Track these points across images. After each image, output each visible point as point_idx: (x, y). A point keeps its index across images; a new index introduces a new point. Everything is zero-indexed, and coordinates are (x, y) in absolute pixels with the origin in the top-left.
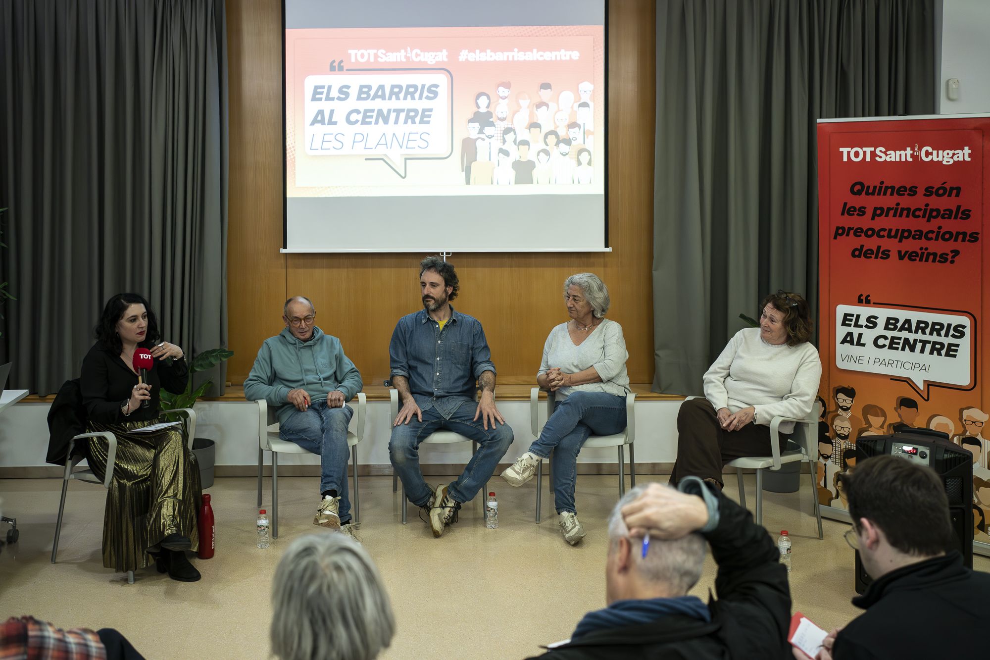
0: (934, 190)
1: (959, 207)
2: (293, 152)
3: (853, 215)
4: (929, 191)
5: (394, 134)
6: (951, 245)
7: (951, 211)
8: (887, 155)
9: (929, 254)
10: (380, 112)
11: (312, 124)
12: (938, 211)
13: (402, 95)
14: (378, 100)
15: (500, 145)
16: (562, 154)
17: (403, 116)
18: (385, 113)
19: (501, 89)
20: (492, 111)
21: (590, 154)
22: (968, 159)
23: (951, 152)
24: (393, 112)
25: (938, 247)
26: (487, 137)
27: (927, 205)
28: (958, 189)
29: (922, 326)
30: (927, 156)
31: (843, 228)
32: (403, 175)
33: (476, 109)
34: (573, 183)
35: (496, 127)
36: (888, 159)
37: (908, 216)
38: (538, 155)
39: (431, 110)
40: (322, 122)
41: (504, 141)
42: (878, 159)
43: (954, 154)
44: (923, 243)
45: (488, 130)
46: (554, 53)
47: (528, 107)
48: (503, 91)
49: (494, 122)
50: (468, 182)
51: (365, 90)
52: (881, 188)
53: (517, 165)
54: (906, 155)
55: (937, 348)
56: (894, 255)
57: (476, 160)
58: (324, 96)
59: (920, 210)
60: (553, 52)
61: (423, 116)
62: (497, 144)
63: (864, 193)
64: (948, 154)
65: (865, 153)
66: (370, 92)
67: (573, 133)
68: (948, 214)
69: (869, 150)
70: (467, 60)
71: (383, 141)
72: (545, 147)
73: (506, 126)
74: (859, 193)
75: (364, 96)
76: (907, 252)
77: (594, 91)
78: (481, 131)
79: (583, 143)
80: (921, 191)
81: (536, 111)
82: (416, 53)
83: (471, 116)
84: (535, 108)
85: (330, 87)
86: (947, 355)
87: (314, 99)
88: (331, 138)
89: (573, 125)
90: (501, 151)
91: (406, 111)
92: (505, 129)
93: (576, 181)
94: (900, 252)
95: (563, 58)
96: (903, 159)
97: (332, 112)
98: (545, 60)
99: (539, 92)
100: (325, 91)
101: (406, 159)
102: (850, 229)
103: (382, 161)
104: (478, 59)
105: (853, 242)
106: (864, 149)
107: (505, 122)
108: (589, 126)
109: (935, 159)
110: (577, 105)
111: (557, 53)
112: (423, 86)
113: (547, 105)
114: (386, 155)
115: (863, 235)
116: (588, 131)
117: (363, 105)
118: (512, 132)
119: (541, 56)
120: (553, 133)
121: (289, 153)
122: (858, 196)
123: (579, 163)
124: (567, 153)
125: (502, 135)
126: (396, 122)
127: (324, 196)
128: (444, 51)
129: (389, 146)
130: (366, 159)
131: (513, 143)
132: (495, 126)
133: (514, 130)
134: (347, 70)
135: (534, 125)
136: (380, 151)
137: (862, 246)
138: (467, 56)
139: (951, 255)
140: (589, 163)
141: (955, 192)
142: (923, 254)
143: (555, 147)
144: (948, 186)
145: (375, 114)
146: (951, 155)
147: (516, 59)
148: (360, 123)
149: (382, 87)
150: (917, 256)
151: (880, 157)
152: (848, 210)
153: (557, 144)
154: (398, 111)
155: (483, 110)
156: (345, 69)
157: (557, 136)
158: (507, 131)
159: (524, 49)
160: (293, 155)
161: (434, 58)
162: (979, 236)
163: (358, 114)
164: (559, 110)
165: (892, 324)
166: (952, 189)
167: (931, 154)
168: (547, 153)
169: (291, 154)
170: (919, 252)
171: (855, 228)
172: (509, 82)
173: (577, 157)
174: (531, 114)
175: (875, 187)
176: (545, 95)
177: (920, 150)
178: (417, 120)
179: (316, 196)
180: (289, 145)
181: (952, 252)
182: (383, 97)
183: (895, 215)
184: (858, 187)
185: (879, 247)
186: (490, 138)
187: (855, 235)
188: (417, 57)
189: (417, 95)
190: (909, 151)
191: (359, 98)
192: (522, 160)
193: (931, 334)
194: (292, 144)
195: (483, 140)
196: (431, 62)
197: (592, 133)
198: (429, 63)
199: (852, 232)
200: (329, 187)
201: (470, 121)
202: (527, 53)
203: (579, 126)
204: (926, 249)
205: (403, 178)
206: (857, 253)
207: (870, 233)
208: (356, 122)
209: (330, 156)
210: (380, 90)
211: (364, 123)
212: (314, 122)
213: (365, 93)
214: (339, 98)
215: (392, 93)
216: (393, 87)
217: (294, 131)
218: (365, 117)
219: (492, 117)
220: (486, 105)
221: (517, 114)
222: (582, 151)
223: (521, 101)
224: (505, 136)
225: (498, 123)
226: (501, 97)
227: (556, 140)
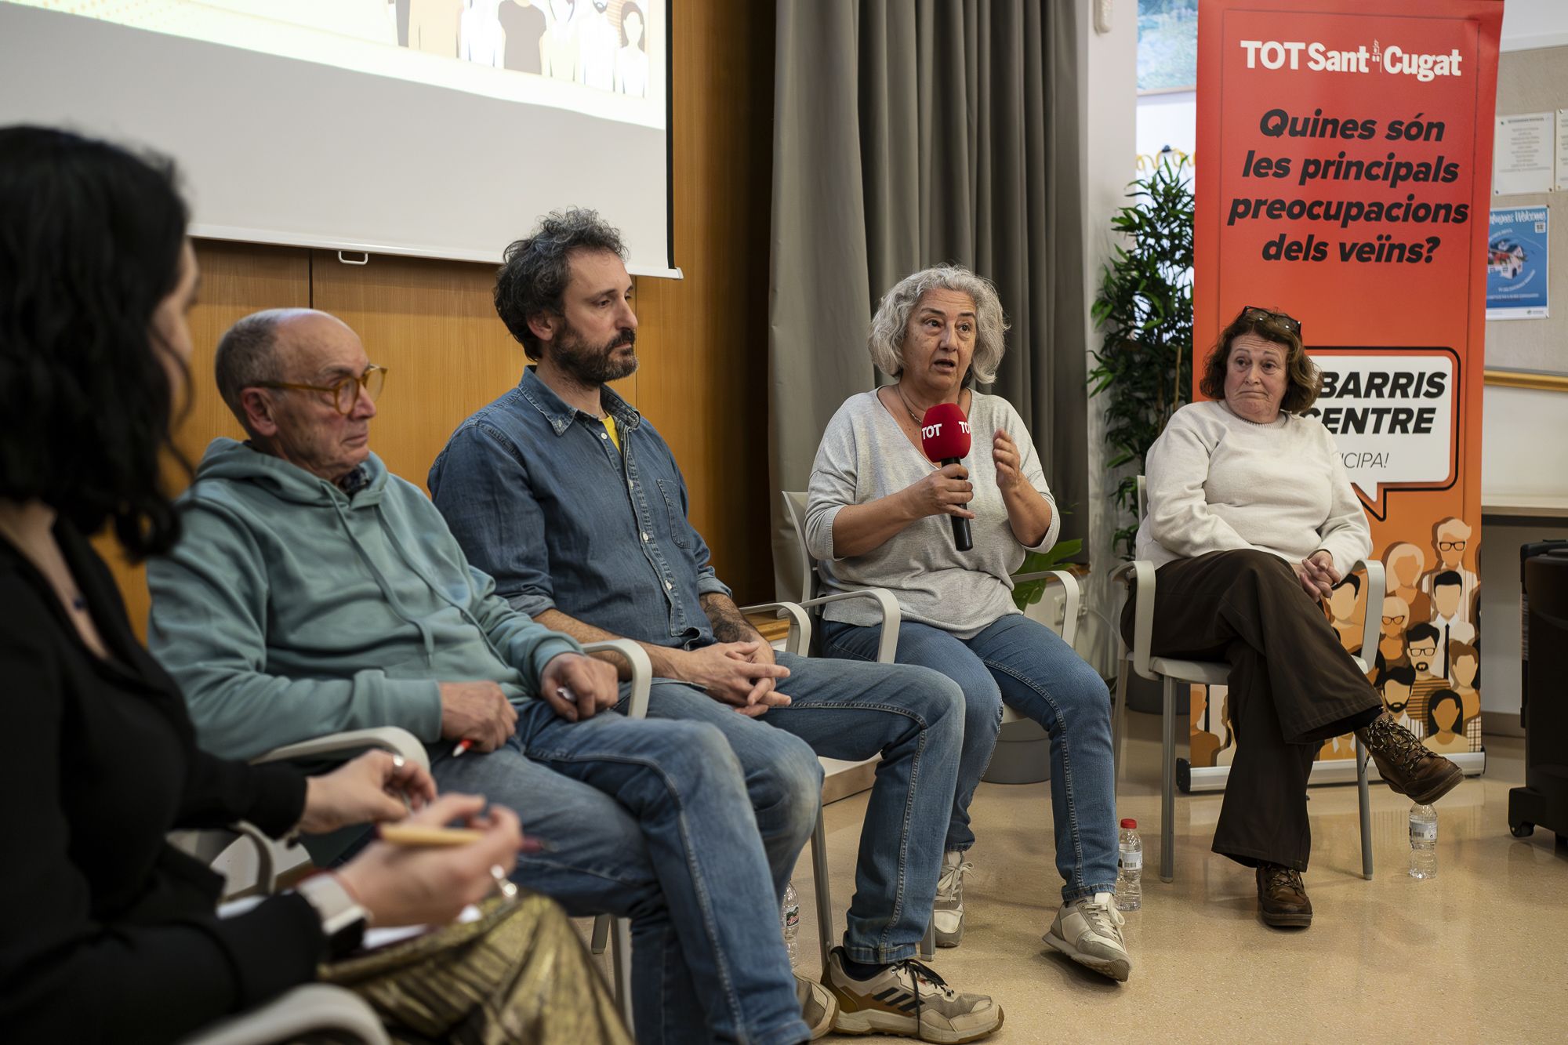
0: (1403, 128)
1: (1440, 159)
3: (1266, 174)
4: (1395, 130)
6: (1428, 229)
7: (1427, 166)
8: (1327, 58)
9: (1392, 247)
12: (1408, 166)
16: (595, 5)
21: (642, 20)
22: (1457, 73)
23: (1431, 59)
25: (1407, 233)
27: (1391, 156)
28: (1441, 126)
29: (1377, 383)
30: (1393, 65)
31: (1247, 203)
36: (1330, 68)
37: (1358, 177)
42: (1311, 65)
43: (1435, 63)
44: (1383, 226)
50: (403, 39)
52: (1316, 121)
54: (1354, 61)
55: (1400, 421)
56: (1333, 252)
59: (1378, 164)
63: (1286, 131)
64: (1426, 62)
65: (1288, 52)
68: (1423, 173)
69: (1295, 47)
74: (1277, 131)
76: (1354, 246)
80: (1381, 130)
86: (1418, 429)
93: (619, 88)
94: (1342, 246)
96: (1353, 69)
102: (1259, 203)
105: (1266, 229)
106: (1288, 45)
109: (1407, 71)
115: (1284, 214)
122: (1275, 137)
124: (605, 5)
137: (1283, 237)
139: (1427, 246)
141: (1435, 131)
142: (1382, 246)
144: (1424, 121)
146: (1430, 64)
150: (1372, 251)
151: (1317, 62)
152: (1256, 167)
162: (1469, 211)
165: (1327, 385)
166: (1431, 125)
167: (1400, 60)
170: (1377, 245)
171: (1269, 202)
173: (620, 21)
175: (1307, 121)
177: (1382, 51)
181: (1428, 241)
183: (1336, 177)
184: (1274, 121)
185: (1311, 237)
187: (1271, 214)
190: (1363, 51)
192: (520, 2)
193: (1392, 395)
199: (1263, 209)
204: (1388, 238)
206: (1273, 251)
207: (1296, 210)
222: (629, 7)
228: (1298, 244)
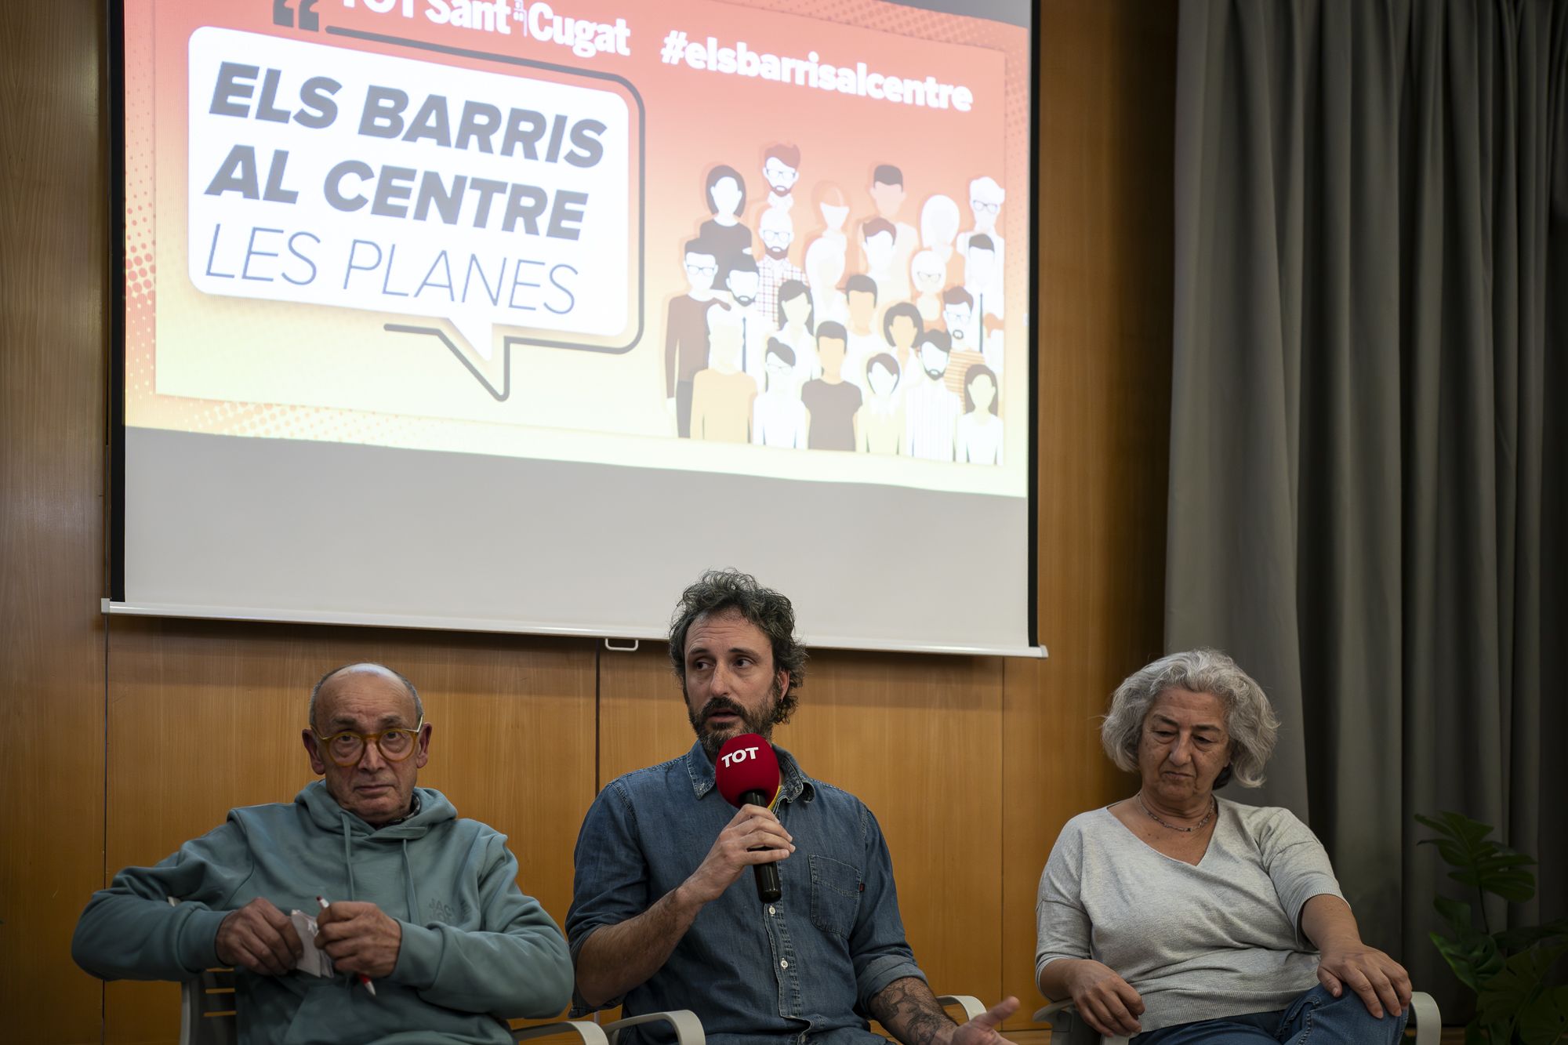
2: (150, 276)
5: (473, 258)
10: (432, 182)
11: (215, 188)
13: (497, 139)
14: (426, 144)
15: (770, 328)
16: (928, 373)
17: (500, 203)
18: (448, 187)
19: (774, 164)
20: (750, 226)
21: (994, 383)
24: (473, 187)
26: (738, 299)
32: (501, 391)
33: (705, 215)
34: (954, 459)
35: (761, 270)
38: (869, 369)
39: (581, 198)
40: (248, 187)
41: (782, 320)
45: (739, 280)
46: (910, 85)
47: (844, 228)
48: (778, 172)
49: (755, 257)
50: (684, 431)
51: (386, 103)
53: (815, 393)
57: (705, 366)
58: (254, 102)
60: (907, 81)
61: (559, 214)
62: (762, 325)
66: (401, 114)
67: (958, 318)
70: (683, 61)
71: (439, 276)
72: (885, 348)
73: (788, 276)
75: (383, 122)
77: (1004, 205)
78: (720, 283)
79: (977, 349)
81: (864, 243)
82: (541, 15)
83: (692, 232)
84: (861, 234)
85: (273, 77)
87: (220, 106)
88: (279, 243)
89: (955, 295)
90: (774, 346)
91: (509, 189)
92: (784, 284)
93: (961, 457)
95: (933, 103)
97: (280, 158)
98: (885, 99)
99: (872, 190)
100: (258, 84)
101: (508, 341)
103: (436, 339)
104: (712, 67)
107: (785, 263)
108: (995, 305)
110: (964, 239)
111: (916, 85)
112: (560, 121)
113: (893, 231)
114: (447, 321)
116: (991, 316)
117: (381, 152)
118: (803, 296)
119: (878, 86)
120: (906, 309)
121: (134, 276)
123: (969, 406)
124: (941, 371)
125: (776, 302)
126: (481, 221)
128: (621, 23)
129: (458, 294)
130: (388, 327)
131: (805, 328)
132: (757, 270)
133: (807, 291)
134: (331, 30)
135: (857, 283)
136: (432, 306)
138: (684, 49)
140: (994, 408)
143: (912, 351)
145: (416, 186)
147: (813, 83)
148: (369, 207)
149: (436, 104)
153: (917, 344)
154: (488, 188)
155: (726, 218)
156: (322, 26)
157: (918, 321)
158: (791, 289)
159: (837, 58)
160: (148, 284)
161: (592, 41)
163: (363, 179)
164: (921, 248)
168: (892, 366)
169: (140, 280)
172: (795, 146)
173: (963, 386)
174: (853, 252)
176: (888, 199)
178: (543, 221)
180: (134, 249)
182: (443, 139)
186: (745, 304)
188: (542, 29)
189: (542, 146)
191: (367, 128)
192: (829, 380)
194: (144, 246)
195: (727, 307)
196: (584, 50)
197: (1000, 325)
198: (577, 51)
200: (269, 406)
201: (692, 246)
202: (843, 71)
203: (969, 300)
205: (502, 398)
208: (358, 202)
209: (272, 302)
210: (430, 113)
211: (381, 208)
212: (220, 184)
213: (385, 113)
214: (303, 118)
215: (467, 127)
216: (472, 108)
217: (150, 205)
218: (385, 189)
219: (749, 245)
220: (734, 206)
221: (816, 245)
222: (975, 370)
223: (825, 208)
224: (783, 303)
225: (766, 263)
226: (774, 190)
227: (913, 332)
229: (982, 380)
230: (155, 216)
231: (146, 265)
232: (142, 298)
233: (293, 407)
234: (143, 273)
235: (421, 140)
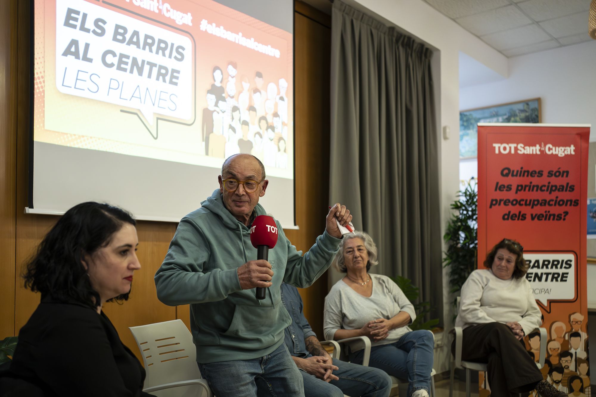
0: (553, 173)
1: (568, 184)
2: (43, 84)
3: (503, 190)
4: (550, 174)
5: (147, 89)
6: (564, 208)
7: (563, 186)
8: (524, 149)
9: (550, 215)
10: (135, 61)
11: (65, 54)
12: (556, 186)
13: (154, 48)
14: (133, 47)
15: (230, 121)
16: (270, 139)
17: (155, 71)
18: (140, 63)
19: (230, 67)
20: (224, 86)
21: (285, 143)
22: (573, 153)
23: (563, 148)
24: (147, 64)
25: (556, 210)
26: (221, 111)
27: (549, 183)
28: (567, 172)
29: (546, 263)
30: (549, 151)
31: (496, 200)
32: (155, 136)
36: (526, 152)
37: (537, 190)
38: (255, 136)
39: (178, 72)
40: (76, 55)
41: (233, 119)
42: (519, 152)
43: (565, 150)
44: (547, 208)
45: (221, 104)
46: (264, 47)
47: (248, 90)
48: (231, 70)
49: (226, 97)
50: (207, 153)
51: (121, 31)
52: (521, 172)
54: (535, 150)
55: (555, 277)
56: (528, 217)
57: (212, 132)
58: (78, 24)
59: (545, 186)
61: (172, 76)
62: (227, 120)
63: (510, 175)
64: (561, 150)
65: (510, 148)
66: (126, 36)
67: (276, 122)
68: (561, 189)
69: (513, 146)
70: (206, 30)
71: (137, 94)
72: (258, 130)
73: (234, 104)
74: (507, 175)
75: (119, 37)
76: (536, 215)
77: (287, 88)
78: (216, 105)
79: (281, 132)
80: (545, 174)
81: (253, 96)
82: (167, 8)
83: (209, 87)
84: (252, 92)
85: (85, 16)
87: (67, 24)
88: (86, 77)
89: (276, 115)
90: (231, 127)
92: (233, 107)
93: (277, 166)
94: (532, 215)
95: (270, 53)
96: (534, 153)
97: (87, 46)
98: (258, 51)
99: (255, 79)
100: (80, 17)
101: (158, 119)
102: (501, 200)
103: (136, 116)
104: (214, 33)
105: (504, 209)
106: (510, 145)
107: (233, 100)
108: (285, 119)
109: (554, 153)
110: (278, 97)
111: (266, 47)
113: (260, 92)
114: (139, 110)
115: (510, 204)
116: (284, 122)
117: (120, 48)
118: (238, 111)
119: (256, 46)
120: (263, 118)
121: (37, 84)
122: (506, 178)
123: (279, 150)
124: (272, 138)
125: (231, 112)
126: (149, 76)
127: (76, 146)
128: (189, 14)
129: (143, 101)
130: (122, 111)
131: (239, 122)
132: (226, 101)
133: (239, 109)
135: (252, 108)
136: (133, 105)
137: (510, 212)
138: (206, 26)
139: (563, 215)
140: (285, 151)
141: (565, 174)
142: (547, 215)
143: (266, 131)
144: (561, 171)
145: (130, 61)
146: (563, 150)
148: (115, 67)
149: (136, 33)
150: (543, 217)
151: (521, 151)
152: (499, 188)
153: (267, 129)
154: (152, 65)
155: (218, 84)
157: (267, 123)
158: (235, 109)
159: (247, 36)
160: (42, 87)
161: (181, 19)
162: (579, 202)
163: (114, 57)
164: (267, 99)
166: (564, 172)
167: (552, 149)
168: (261, 136)
169: (40, 85)
170: (545, 214)
171: (504, 200)
172: (236, 62)
173: (278, 143)
174: (251, 98)
175: (517, 171)
176: (259, 82)
177: (545, 146)
178: (168, 78)
179: (68, 145)
180: (37, 73)
181: (564, 213)
182: (137, 44)
183: (529, 190)
184: (506, 172)
185: (520, 212)
186: (223, 112)
187: (505, 204)
188: (167, 13)
189: (167, 53)
190: (538, 147)
191: (115, 39)
192: (245, 139)
194: (41, 73)
195: (218, 113)
196: (179, 22)
197: (287, 125)
198: (177, 22)
199: (502, 203)
200: (83, 136)
201: (209, 92)
202: (248, 40)
203: (279, 117)
204: (549, 212)
205: (156, 139)
206: (506, 217)
207: (514, 202)
208: (112, 65)
209: (84, 98)
210: (134, 36)
211: (119, 68)
212: (67, 52)
213: (120, 34)
214: (94, 32)
215: (146, 43)
216: (147, 37)
217: (43, 57)
218: (120, 62)
219: (224, 93)
220: (220, 80)
221: (241, 95)
222: (281, 139)
223: (243, 83)
224: (234, 113)
225: (228, 99)
226: (230, 76)
227: (266, 126)
228: (516, 215)
229: (282, 141)
230: (44, 62)
231: (41, 80)
232: (40, 92)
233: (91, 137)
234: (40, 83)
235: (132, 45)
